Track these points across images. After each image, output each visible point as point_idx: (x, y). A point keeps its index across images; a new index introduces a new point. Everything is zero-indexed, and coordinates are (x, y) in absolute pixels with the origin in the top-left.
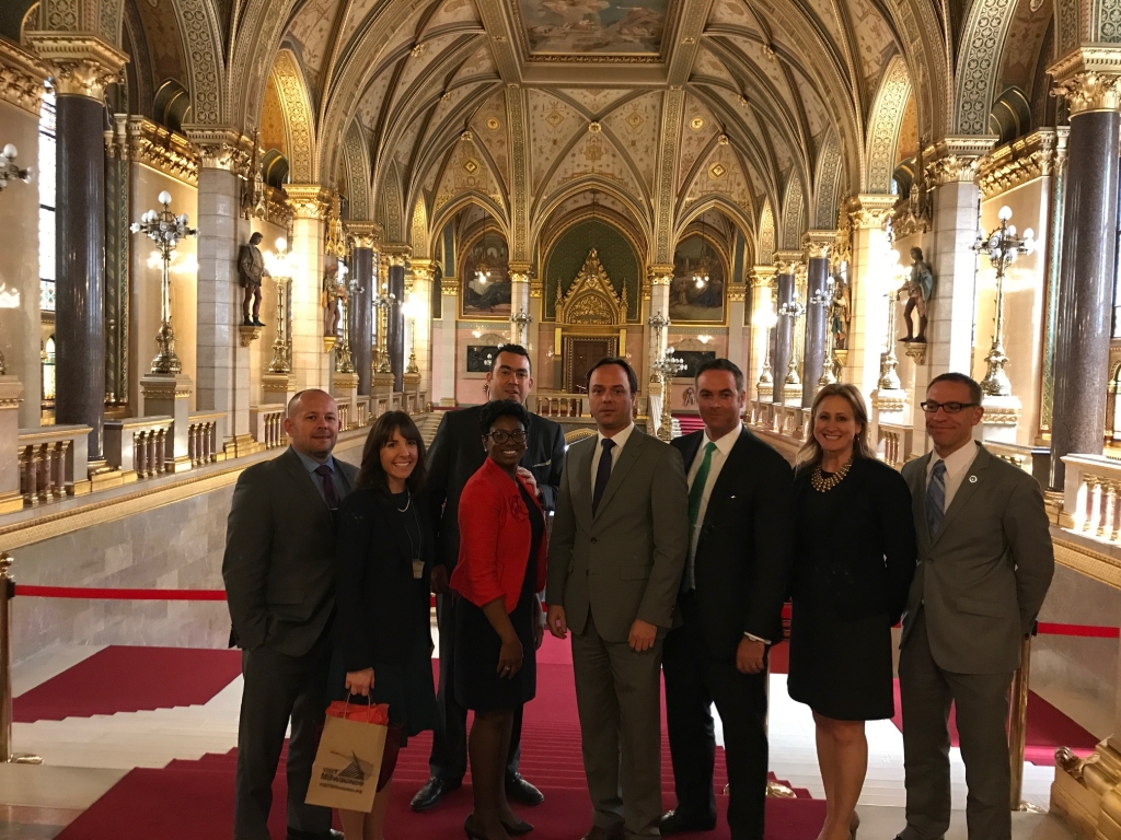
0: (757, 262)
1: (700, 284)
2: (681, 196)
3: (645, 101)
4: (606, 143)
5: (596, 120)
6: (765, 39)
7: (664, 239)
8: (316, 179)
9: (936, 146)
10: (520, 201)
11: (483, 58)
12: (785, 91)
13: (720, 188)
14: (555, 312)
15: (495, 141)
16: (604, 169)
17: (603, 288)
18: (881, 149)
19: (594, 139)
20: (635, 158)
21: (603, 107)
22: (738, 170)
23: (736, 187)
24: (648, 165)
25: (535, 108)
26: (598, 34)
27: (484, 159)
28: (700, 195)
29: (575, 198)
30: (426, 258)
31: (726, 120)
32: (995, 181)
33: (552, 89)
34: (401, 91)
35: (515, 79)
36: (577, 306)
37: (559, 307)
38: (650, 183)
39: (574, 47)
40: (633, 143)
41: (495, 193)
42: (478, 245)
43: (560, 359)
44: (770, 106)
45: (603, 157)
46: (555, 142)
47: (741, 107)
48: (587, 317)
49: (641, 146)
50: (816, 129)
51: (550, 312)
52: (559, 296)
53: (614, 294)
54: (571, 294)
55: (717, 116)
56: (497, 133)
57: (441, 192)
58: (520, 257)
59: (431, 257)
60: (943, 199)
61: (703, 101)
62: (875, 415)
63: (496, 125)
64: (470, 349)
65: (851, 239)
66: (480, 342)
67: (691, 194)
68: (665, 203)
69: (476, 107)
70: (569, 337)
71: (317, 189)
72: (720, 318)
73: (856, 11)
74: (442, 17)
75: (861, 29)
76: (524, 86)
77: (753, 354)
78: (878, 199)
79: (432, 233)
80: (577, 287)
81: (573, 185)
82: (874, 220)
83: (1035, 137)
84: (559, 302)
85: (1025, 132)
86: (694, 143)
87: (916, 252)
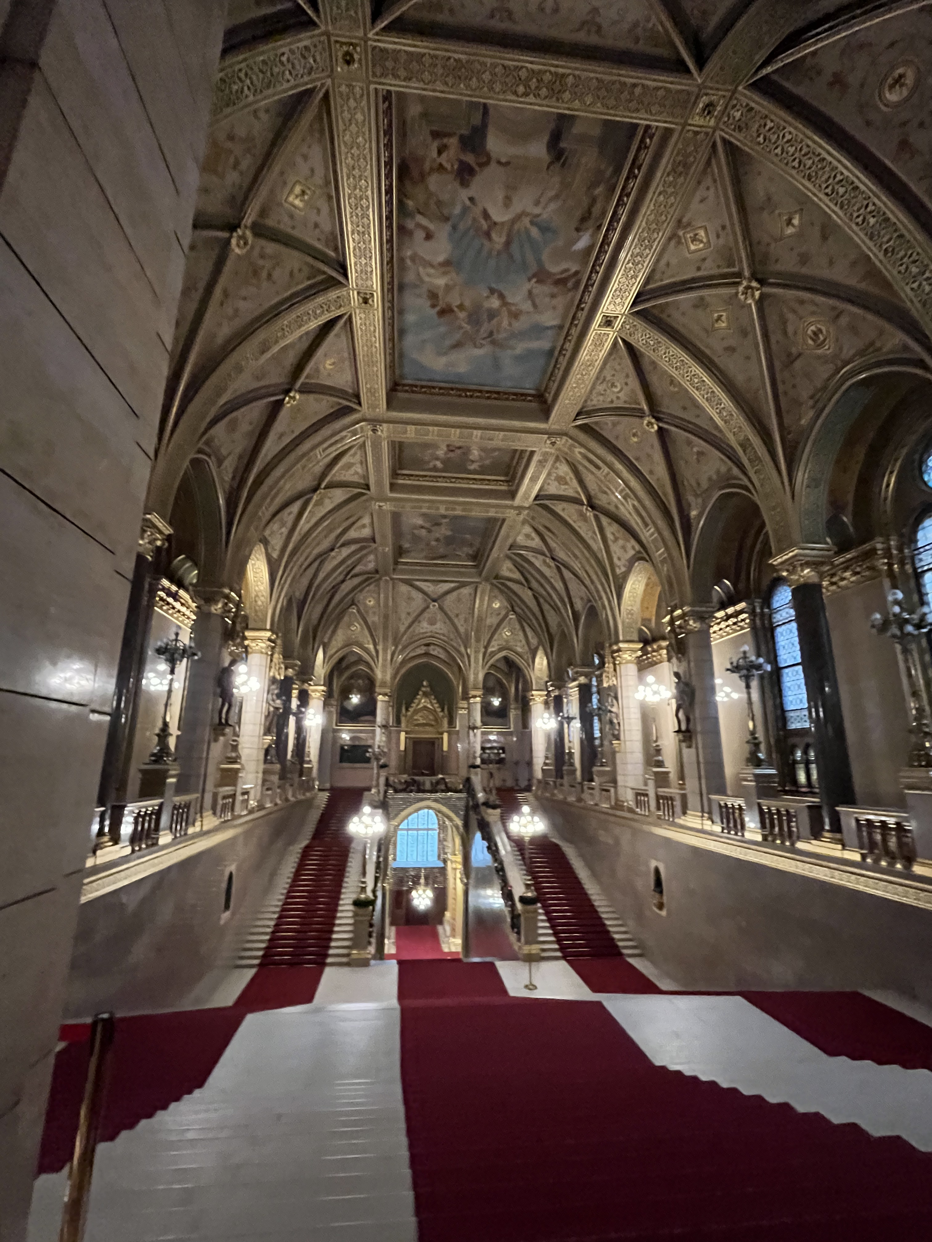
0: (533, 689)
1: (496, 703)
2: (486, 648)
3: (466, 591)
4: (440, 616)
5: (435, 601)
6: (548, 555)
7: (476, 674)
8: (268, 627)
9: (682, 610)
10: (385, 650)
11: (370, 562)
12: (559, 585)
13: (510, 644)
14: (401, 721)
15: (370, 612)
16: (438, 631)
17: (432, 705)
18: (629, 616)
19: (433, 612)
20: (458, 624)
21: (439, 594)
22: (521, 633)
23: (520, 643)
24: (466, 629)
25: (398, 593)
26: (441, 550)
27: (362, 623)
28: (498, 647)
29: (418, 648)
30: (320, 685)
31: (515, 602)
33: (408, 582)
34: (321, 576)
35: (388, 575)
36: (415, 718)
37: (403, 719)
38: (467, 639)
39: (426, 558)
40: (457, 615)
41: (368, 642)
43: (403, 753)
45: (438, 624)
46: (409, 614)
47: (527, 595)
48: (422, 725)
49: (462, 617)
51: (398, 722)
52: (404, 711)
53: (439, 710)
54: (411, 710)
55: (509, 600)
56: (373, 607)
57: (334, 643)
58: (383, 684)
59: (324, 685)
60: (691, 642)
61: (502, 591)
62: (651, 784)
63: (372, 603)
64: (342, 748)
65: (615, 670)
66: (349, 743)
67: (493, 646)
68: (477, 652)
69: (361, 591)
70: (410, 738)
71: (268, 634)
72: (506, 724)
73: (610, 537)
74: (353, 534)
75: (615, 548)
76: (392, 579)
77: (535, 747)
78: (631, 646)
79: (325, 669)
80: (415, 705)
81: (418, 640)
82: (629, 658)
83: (742, 605)
84: (403, 715)
85: (732, 603)
86: (494, 616)
87: (677, 675)
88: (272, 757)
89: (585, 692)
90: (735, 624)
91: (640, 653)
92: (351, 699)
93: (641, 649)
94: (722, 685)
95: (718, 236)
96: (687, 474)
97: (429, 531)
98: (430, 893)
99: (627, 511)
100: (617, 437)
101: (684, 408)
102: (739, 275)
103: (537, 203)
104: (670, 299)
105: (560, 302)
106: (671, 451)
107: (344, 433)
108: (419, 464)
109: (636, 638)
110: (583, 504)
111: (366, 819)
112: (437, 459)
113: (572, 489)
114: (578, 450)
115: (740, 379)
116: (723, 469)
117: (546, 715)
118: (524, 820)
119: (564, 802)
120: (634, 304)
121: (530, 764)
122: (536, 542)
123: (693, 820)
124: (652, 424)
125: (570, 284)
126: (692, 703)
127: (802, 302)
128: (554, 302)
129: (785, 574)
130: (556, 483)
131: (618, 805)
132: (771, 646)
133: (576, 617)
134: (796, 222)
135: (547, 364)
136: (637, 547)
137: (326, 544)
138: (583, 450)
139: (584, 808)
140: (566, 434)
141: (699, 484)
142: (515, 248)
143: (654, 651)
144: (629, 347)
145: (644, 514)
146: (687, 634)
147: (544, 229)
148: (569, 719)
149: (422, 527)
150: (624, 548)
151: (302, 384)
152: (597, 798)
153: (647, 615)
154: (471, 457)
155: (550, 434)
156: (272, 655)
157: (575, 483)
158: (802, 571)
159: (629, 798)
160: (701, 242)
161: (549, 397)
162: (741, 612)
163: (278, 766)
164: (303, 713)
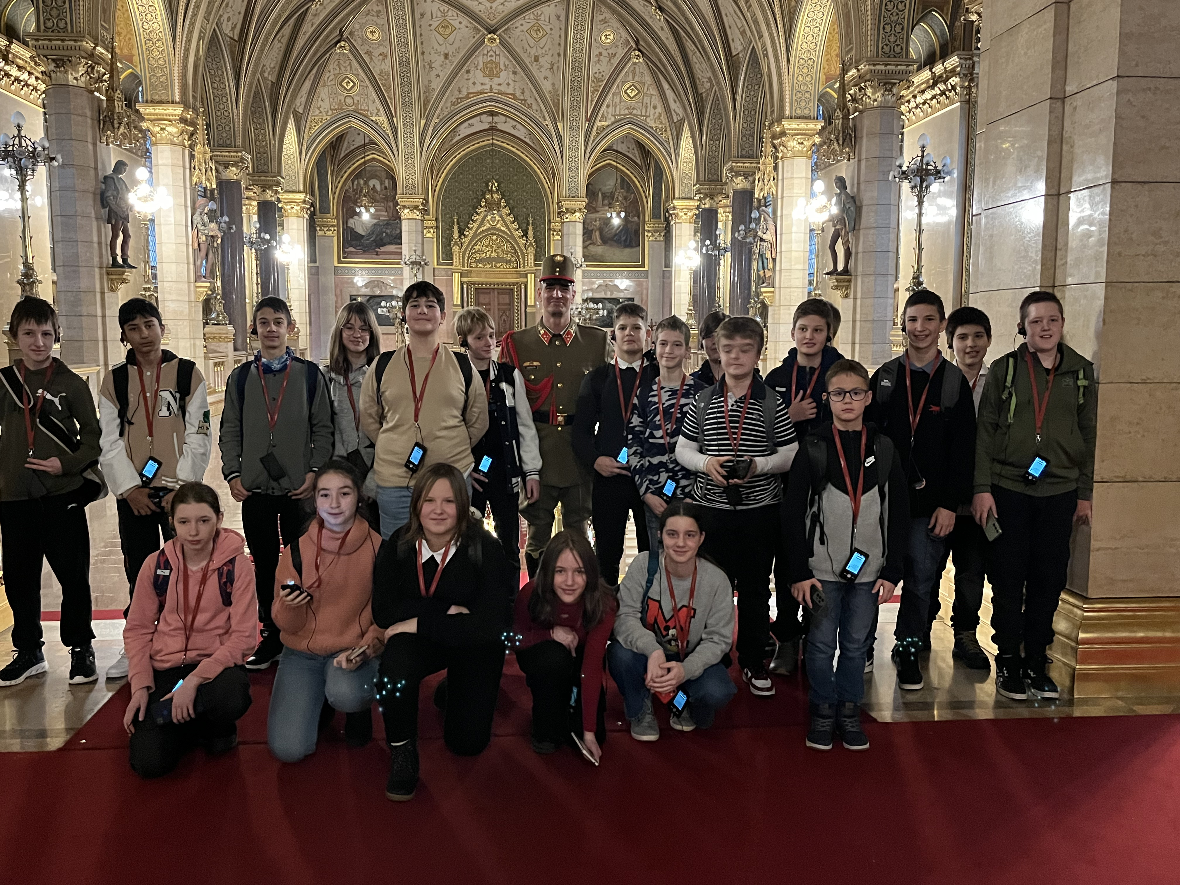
0: (677, 196)
1: (616, 221)
2: (591, 121)
3: (548, 11)
4: (503, 59)
5: (494, 32)
7: (574, 171)
8: (177, 98)
9: (858, 70)
10: (408, 126)
13: (635, 112)
14: (452, 254)
15: (376, 53)
16: (503, 88)
17: (506, 226)
18: (805, 71)
19: (491, 53)
20: (539, 76)
21: (500, 16)
22: (653, 91)
23: (652, 111)
24: (553, 84)
25: (422, 15)
27: (363, 75)
28: (613, 119)
29: (470, 122)
30: (299, 192)
31: (639, 33)
32: (917, 107)
36: (477, 247)
37: (455, 249)
38: (557, 105)
40: (536, 59)
41: (377, 113)
42: (358, 176)
44: (687, 19)
45: (503, 74)
46: (446, 56)
47: (657, 21)
48: (489, 260)
49: (545, 62)
50: (737, 47)
51: (446, 255)
52: (456, 235)
53: (519, 233)
54: (469, 233)
55: (629, 30)
56: (378, 44)
57: (314, 112)
58: (411, 190)
59: (305, 191)
60: (867, 124)
61: (617, 15)
63: (376, 35)
65: (776, 168)
66: (364, 291)
67: (603, 118)
68: (575, 129)
69: (354, 13)
70: (468, 284)
71: (179, 110)
72: (638, 258)
78: (803, 125)
79: (304, 162)
80: (475, 225)
81: (469, 107)
82: (799, 147)
83: (953, 61)
84: (456, 243)
85: (944, 56)
86: (604, 60)
88: (218, 315)
89: (743, 205)
91: (817, 140)
92: (359, 214)
109: (813, 112)
146: (861, 112)
148: (719, 251)
156: (192, 147)
162: (953, 72)
163: (230, 328)
164: (268, 242)
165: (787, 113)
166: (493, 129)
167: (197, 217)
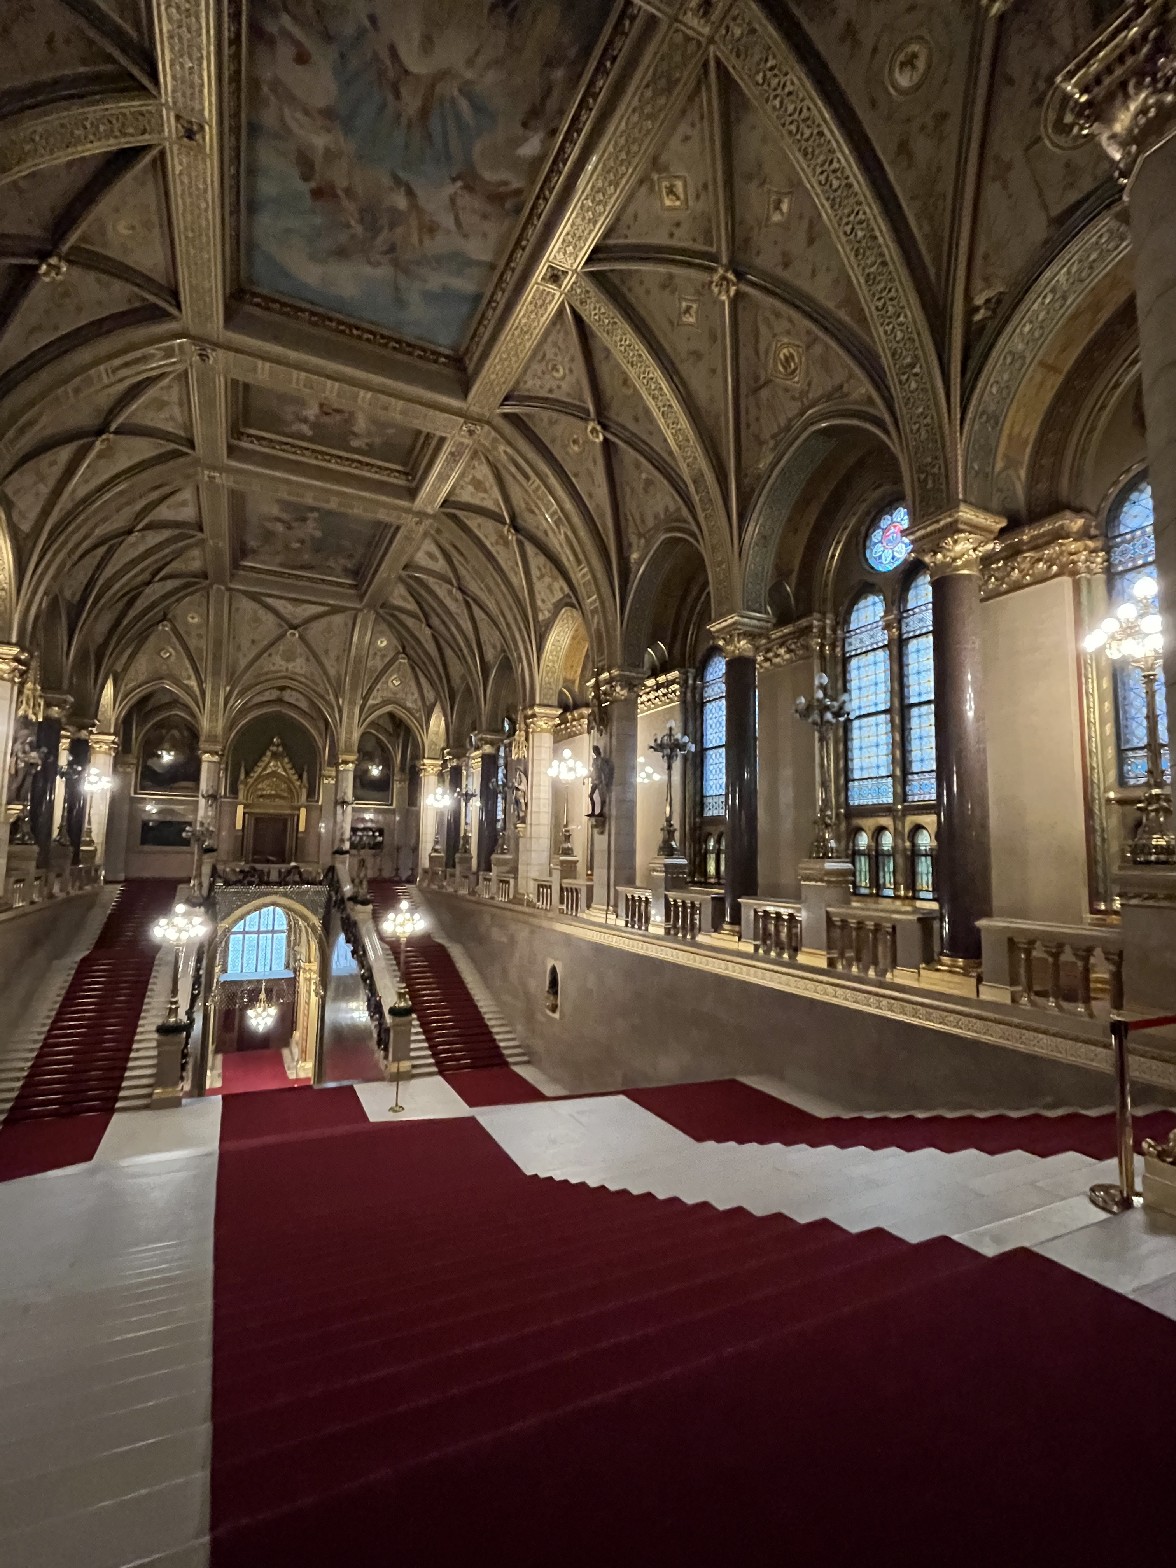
0: (425, 756)
2: (366, 699)
3: (338, 619)
4: (301, 649)
5: (295, 628)
6: (456, 584)
7: (350, 733)
8: (14, 639)
9: (609, 674)
10: (215, 690)
12: (467, 626)
13: (398, 696)
14: (237, 790)
15: (193, 633)
16: (298, 670)
17: (285, 770)
18: (550, 675)
19: (291, 644)
20: (327, 663)
21: (301, 619)
22: (413, 684)
23: (411, 696)
24: (338, 671)
25: (238, 610)
26: (306, 557)
27: (180, 649)
28: (381, 700)
29: (267, 692)
30: (109, 734)
31: (407, 642)
33: (254, 597)
34: (109, 571)
35: (223, 582)
36: (260, 786)
37: (241, 787)
38: (339, 685)
39: (281, 565)
40: (326, 652)
41: (189, 678)
42: (161, 727)
43: (240, 833)
45: (298, 660)
46: (253, 642)
47: (424, 634)
48: (270, 796)
49: (333, 654)
50: (490, 655)
51: (234, 791)
52: (242, 776)
53: (296, 777)
54: (254, 775)
55: (400, 638)
56: (199, 626)
57: (131, 673)
58: (212, 739)
59: (115, 734)
60: (616, 712)
61: (390, 625)
62: (557, 874)
63: (196, 620)
64: (145, 824)
65: (527, 739)
66: (155, 817)
67: (374, 698)
68: (352, 703)
69: (178, 600)
70: (250, 814)
71: (15, 651)
72: (388, 800)
73: (535, 573)
74: (164, 512)
75: (538, 586)
76: (229, 589)
77: (423, 829)
78: (548, 711)
79: (117, 711)
80: (260, 770)
81: (267, 681)
82: (545, 726)
83: (675, 674)
84: (242, 783)
85: (665, 670)
86: (378, 658)
87: (596, 750)
88: (24, 836)
89: (490, 764)
90: (664, 695)
91: (558, 721)
92: (160, 757)
93: (559, 717)
94: (644, 765)
95: (698, 197)
96: (630, 506)
97: (289, 528)
98: (273, 1011)
99: (557, 541)
100: (553, 441)
101: (636, 419)
102: (715, 258)
103: (470, 62)
104: (634, 266)
105: (494, 229)
106: (616, 471)
107: (151, 350)
108: (274, 422)
109: (556, 703)
110: (504, 523)
111: (179, 921)
112: (305, 420)
113: (492, 499)
114: (502, 448)
115: (702, 396)
116: (672, 508)
117: (440, 790)
118: (400, 918)
119: (454, 896)
120: (590, 260)
121: (415, 849)
122: (441, 565)
123: (597, 915)
124: (597, 432)
125: (508, 205)
126: (609, 784)
127: (778, 315)
128: (487, 226)
129: (721, 643)
130: (471, 488)
131: (517, 899)
132: (698, 723)
133: (486, 670)
134: (785, 207)
135: (471, 316)
136: (567, 590)
137: (119, 522)
138: (509, 450)
139: (477, 903)
140: (489, 423)
141: (643, 521)
142: (435, 124)
143: (574, 720)
144: (578, 319)
145: (578, 549)
146: (612, 703)
147: (478, 108)
148: (468, 797)
149: (278, 520)
150: (550, 587)
151: (72, 248)
152: (494, 889)
153: (570, 676)
154: (356, 429)
155: (468, 417)
156: (22, 685)
157: (496, 493)
158: (739, 642)
159: (529, 890)
160: (678, 198)
161: (471, 368)
162: (673, 682)
163: (36, 848)
164: (79, 773)
165: (538, 702)
166: (280, 701)
167: (18, 746)
